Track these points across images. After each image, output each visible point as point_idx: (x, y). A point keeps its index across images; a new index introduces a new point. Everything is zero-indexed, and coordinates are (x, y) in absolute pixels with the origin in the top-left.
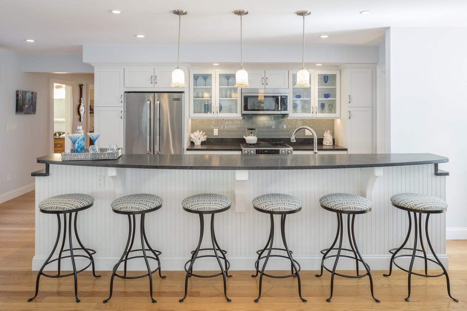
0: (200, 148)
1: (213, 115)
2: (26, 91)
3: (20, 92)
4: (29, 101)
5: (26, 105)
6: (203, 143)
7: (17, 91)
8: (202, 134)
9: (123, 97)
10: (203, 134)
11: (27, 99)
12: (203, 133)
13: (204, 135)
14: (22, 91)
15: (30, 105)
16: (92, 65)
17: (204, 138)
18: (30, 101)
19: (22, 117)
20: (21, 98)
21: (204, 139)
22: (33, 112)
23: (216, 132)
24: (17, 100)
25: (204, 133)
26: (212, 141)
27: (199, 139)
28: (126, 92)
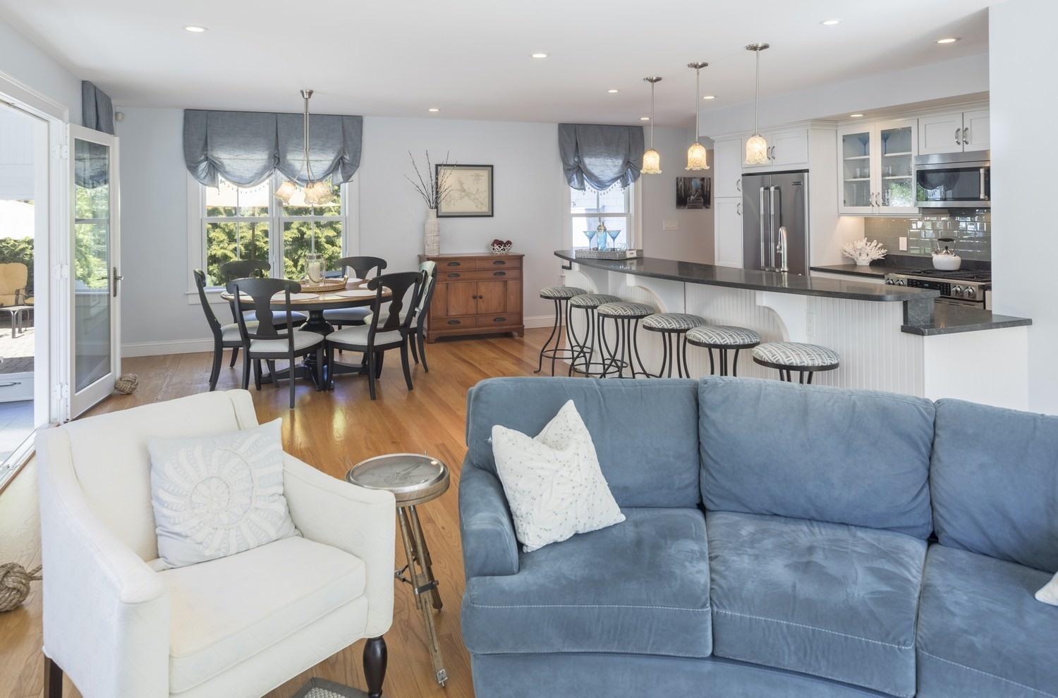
0: (869, 271)
1: (873, 210)
2: (691, 176)
3: (681, 180)
4: (697, 191)
5: (692, 197)
6: (874, 263)
7: (677, 179)
8: (876, 246)
9: (740, 183)
10: (879, 246)
11: (694, 188)
12: (878, 244)
13: (879, 248)
14: (684, 178)
15: (698, 196)
16: (711, 138)
17: (880, 253)
18: (700, 191)
19: (686, 213)
20: (683, 188)
21: (877, 254)
22: (704, 205)
23: (903, 244)
24: (678, 190)
25: (881, 245)
26: (895, 261)
27: (868, 255)
28: (743, 175)
